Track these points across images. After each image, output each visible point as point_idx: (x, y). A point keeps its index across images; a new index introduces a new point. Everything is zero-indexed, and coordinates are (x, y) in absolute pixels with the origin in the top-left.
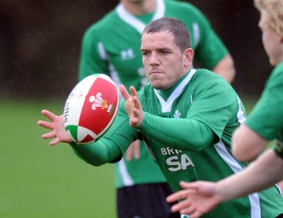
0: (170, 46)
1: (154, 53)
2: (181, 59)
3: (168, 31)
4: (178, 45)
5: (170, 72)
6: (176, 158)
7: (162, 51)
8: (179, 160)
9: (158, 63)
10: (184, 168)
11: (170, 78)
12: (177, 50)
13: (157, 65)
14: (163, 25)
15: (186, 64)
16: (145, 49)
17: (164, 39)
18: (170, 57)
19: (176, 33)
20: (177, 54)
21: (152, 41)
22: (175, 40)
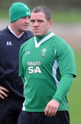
1: (36, 22)
2: (47, 24)
3: (42, 12)
4: (46, 19)
5: (43, 30)
9: (38, 26)
11: (42, 32)
12: (46, 21)
13: (38, 27)
14: (41, 10)
15: (49, 27)
16: (32, 19)
17: (41, 16)
18: (43, 23)
19: (46, 13)
20: (46, 22)
21: (36, 16)
22: (45, 16)
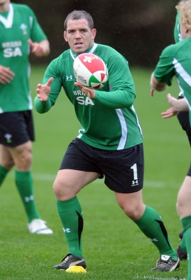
0: (87, 27)
1: (78, 32)
2: (91, 35)
4: (90, 27)
6: (83, 98)
7: (83, 30)
8: (85, 99)
9: (80, 37)
10: (86, 104)
12: (89, 30)
13: (80, 39)
15: (93, 38)
17: (84, 23)
18: (87, 34)
19: (89, 20)
20: (89, 32)
21: (77, 24)
22: (88, 24)
